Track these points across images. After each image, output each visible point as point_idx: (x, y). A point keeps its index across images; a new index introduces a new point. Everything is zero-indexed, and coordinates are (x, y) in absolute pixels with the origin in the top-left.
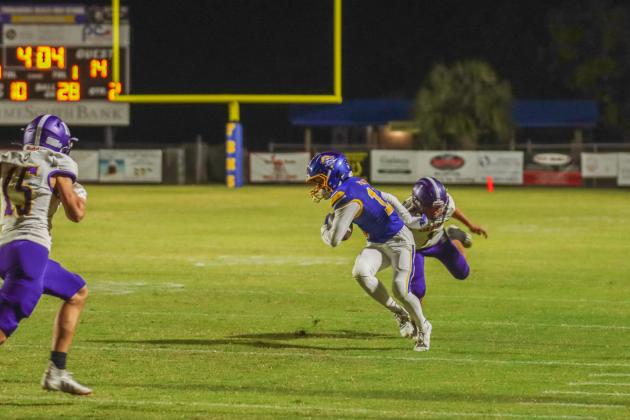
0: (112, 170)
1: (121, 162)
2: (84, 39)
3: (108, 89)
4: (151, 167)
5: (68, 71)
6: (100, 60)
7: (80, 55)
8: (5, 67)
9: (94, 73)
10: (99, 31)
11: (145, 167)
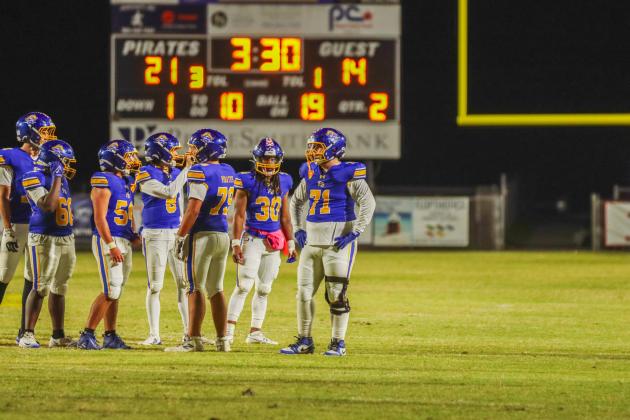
0: (393, 228)
1: (406, 216)
2: (331, 26)
3: (369, 103)
4: (452, 223)
5: (307, 75)
6: (356, 59)
7: (325, 50)
8: (210, 69)
9: (346, 79)
10: (353, 14)
11: (444, 224)
